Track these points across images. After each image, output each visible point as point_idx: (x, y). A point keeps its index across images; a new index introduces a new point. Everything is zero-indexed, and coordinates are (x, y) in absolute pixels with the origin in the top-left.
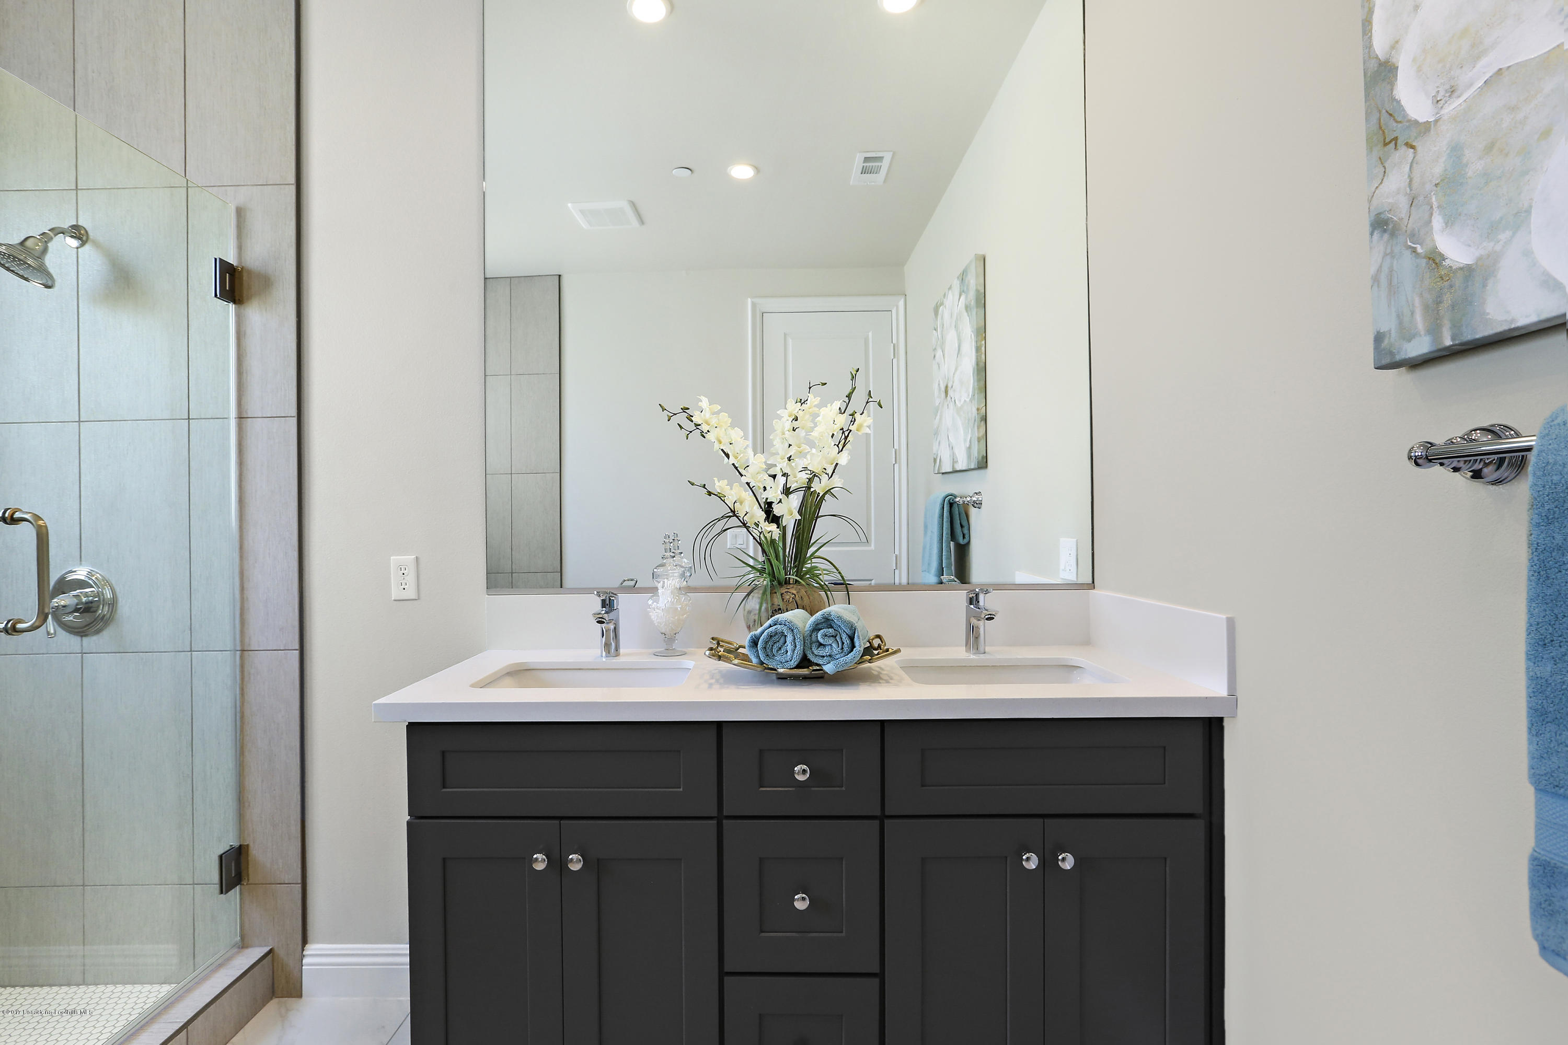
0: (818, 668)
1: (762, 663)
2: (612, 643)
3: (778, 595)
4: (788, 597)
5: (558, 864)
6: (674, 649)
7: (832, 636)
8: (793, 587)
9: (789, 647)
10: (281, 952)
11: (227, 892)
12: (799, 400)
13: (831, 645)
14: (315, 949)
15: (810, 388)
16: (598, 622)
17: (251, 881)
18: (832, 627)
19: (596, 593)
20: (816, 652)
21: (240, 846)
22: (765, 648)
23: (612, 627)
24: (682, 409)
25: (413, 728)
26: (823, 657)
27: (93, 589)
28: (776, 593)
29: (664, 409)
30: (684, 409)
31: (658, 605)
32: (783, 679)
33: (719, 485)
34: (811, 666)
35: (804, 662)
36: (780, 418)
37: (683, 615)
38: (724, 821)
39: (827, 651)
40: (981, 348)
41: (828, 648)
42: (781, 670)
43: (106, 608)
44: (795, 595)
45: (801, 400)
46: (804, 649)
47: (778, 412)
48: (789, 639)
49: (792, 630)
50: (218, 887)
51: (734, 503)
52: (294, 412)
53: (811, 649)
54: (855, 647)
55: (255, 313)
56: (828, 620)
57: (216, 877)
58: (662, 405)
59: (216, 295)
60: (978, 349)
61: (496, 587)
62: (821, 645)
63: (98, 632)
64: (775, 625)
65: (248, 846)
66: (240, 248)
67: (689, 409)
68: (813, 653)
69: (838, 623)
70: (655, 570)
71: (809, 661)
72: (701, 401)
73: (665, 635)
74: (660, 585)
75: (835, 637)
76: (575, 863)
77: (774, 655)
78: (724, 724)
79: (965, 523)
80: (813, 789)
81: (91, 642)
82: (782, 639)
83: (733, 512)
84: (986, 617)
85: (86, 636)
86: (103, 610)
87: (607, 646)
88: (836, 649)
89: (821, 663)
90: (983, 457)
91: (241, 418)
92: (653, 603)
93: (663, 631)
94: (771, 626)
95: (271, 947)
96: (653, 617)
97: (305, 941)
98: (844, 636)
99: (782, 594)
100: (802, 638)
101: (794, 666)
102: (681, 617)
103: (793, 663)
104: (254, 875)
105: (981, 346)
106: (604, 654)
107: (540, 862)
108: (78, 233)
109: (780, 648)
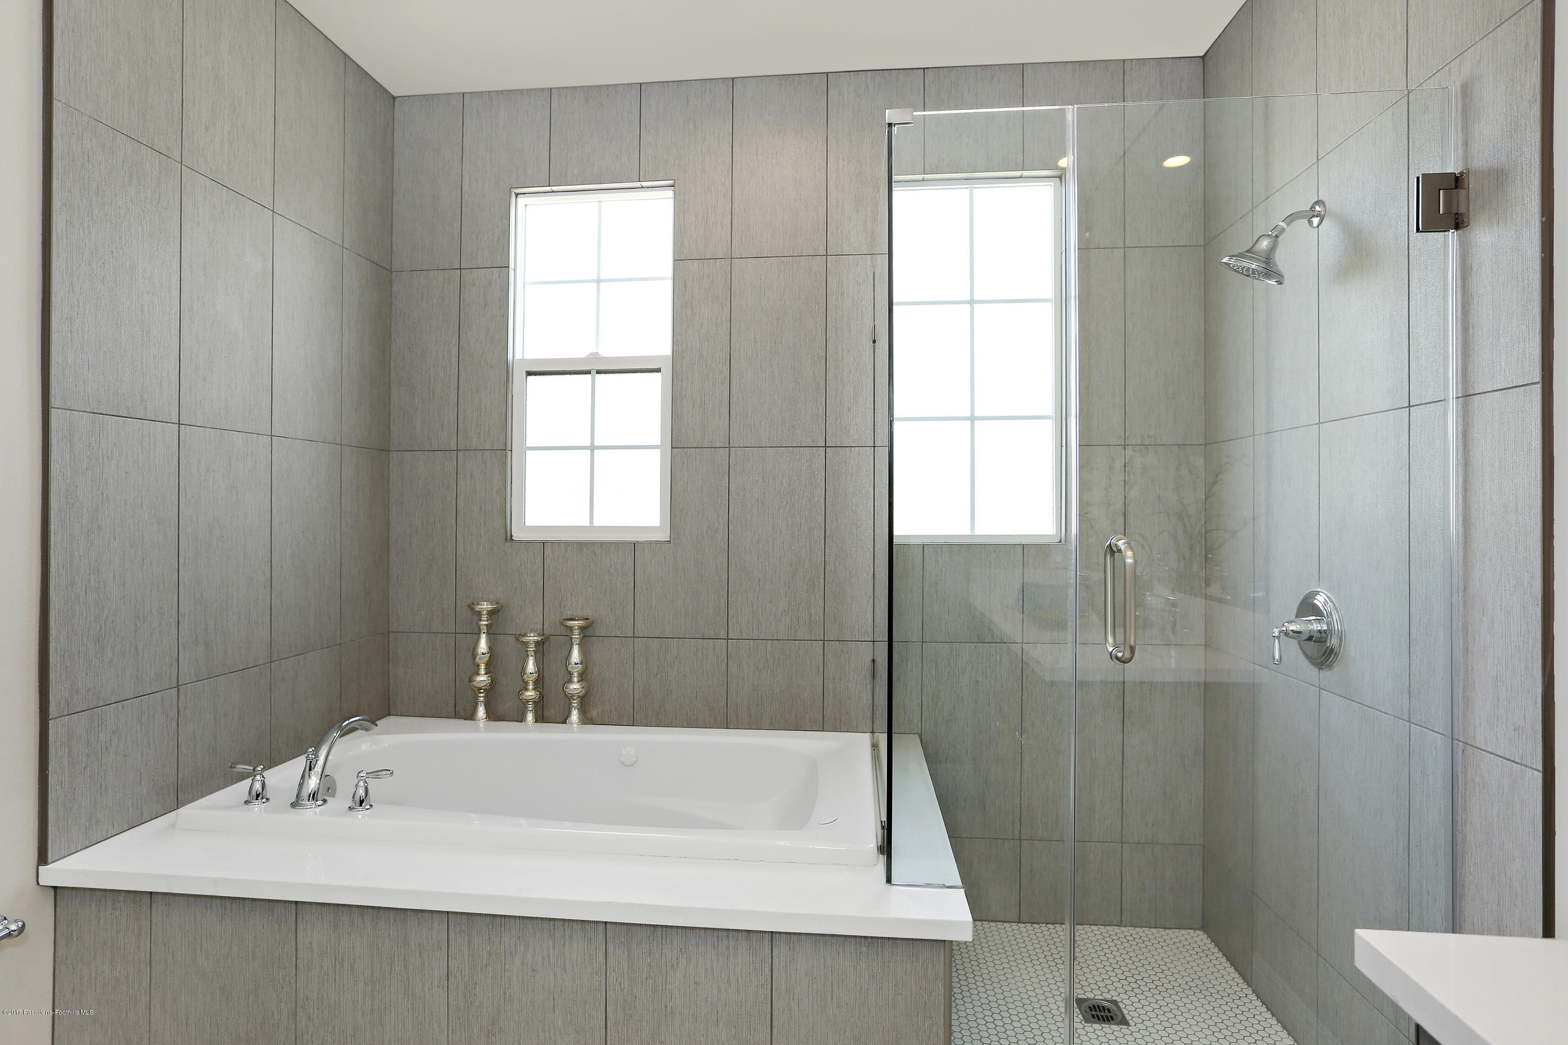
59: (1418, 230)
63: (1331, 667)
91: (1462, 397)
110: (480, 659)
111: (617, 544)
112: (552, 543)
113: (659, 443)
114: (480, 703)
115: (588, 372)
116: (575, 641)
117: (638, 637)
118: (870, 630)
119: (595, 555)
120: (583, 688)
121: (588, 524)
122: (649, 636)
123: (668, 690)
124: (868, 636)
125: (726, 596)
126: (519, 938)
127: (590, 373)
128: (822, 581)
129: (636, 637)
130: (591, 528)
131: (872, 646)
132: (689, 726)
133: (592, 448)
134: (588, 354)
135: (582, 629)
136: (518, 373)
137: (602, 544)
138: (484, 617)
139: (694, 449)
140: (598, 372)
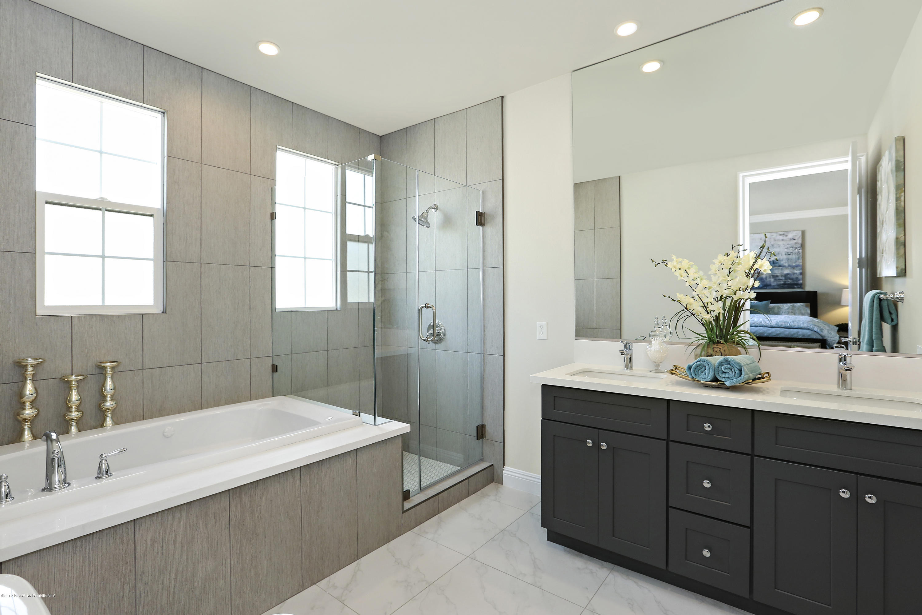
0: (722, 383)
1: (693, 378)
2: (629, 363)
3: (711, 348)
4: (716, 350)
5: (597, 445)
6: (660, 369)
7: (730, 369)
8: (720, 345)
9: (707, 372)
10: (496, 466)
11: (479, 440)
12: (726, 254)
13: (729, 373)
14: (507, 469)
15: (733, 248)
16: (621, 354)
17: (486, 438)
18: (730, 365)
19: (621, 341)
20: (721, 375)
21: (483, 425)
22: (695, 371)
23: (629, 357)
24: (663, 261)
25: (544, 386)
26: (725, 378)
27: (439, 328)
28: (710, 347)
29: (653, 262)
30: (664, 261)
31: (651, 349)
32: (706, 386)
33: (679, 296)
34: (719, 381)
35: (715, 380)
36: (714, 263)
37: (664, 354)
38: (670, 442)
39: (727, 375)
40: (900, 199)
41: (727, 374)
42: (702, 382)
43: (443, 335)
44: (721, 349)
45: (727, 254)
46: (715, 374)
47: (713, 261)
48: (707, 368)
49: (708, 364)
50: (476, 438)
51: (687, 305)
52: (502, 266)
53: (718, 374)
54: (742, 375)
55: (488, 229)
56: (728, 361)
57: (475, 435)
58: (653, 260)
59: (476, 225)
60: (898, 199)
61: (579, 336)
62: (724, 372)
63: (440, 343)
64: (700, 361)
65: (485, 425)
66: (484, 206)
67: (666, 261)
68: (719, 376)
69: (732, 363)
70: (650, 333)
71: (717, 379)
72: (673, 257)
73: (655, 363)
74: (653, 340)
75: (731, 369)
76: (604, 446)
77: (699, 375)
78: (670, 401)
79: (893, 311)
80: (715, 436)
81: (439, 346)
82: (703, 369)
83: (686, 308)
84: (845, 369)
85: (437, 344)
86: (442, 336)
87: (627, 366)
88: (731, 375)
89: (723, 381)
90: (902, 270)
91: (484, 268)
92: (649, 348)
93: (654, 361)
94: (698, 362)
95: (492, 464)
96: (649, 354)
97: (504, 465)
98: (736, 369)
99: (713, 348)
100: (713, 368)
101: (709, 380)
102: (663, 355)
103: (709, 379)
104: (487, 436)
105: (900, 197)
106: (625, 369)
107: (590, 443)
108: (435, 207)
109: (702, 372)
110: (28, 398)
111: (130, 316)
112: (79, 317)
113: (152, 257)
114: (26, 429)
115: (100, 209)
116: (109, 376)
117: (146, 369)
118: (271, 351)
119: (114, 323)
120: (116, 403)
121: (100, 304)
122: (153, 367)
123: (166, 396)
124: (270, 354)
125: (200, 341)
126: (264, 489)
127: (101, 210)
128: (249, 330)
129: (144, 369)
130: (103, 307)
131: (272, 358)
132: (180, 412)
133: (103, 257)
134: (99, 198)
135: (113, 368)
136: (39, 201)
137: (119, 316)
138: (29, 369)
139: (180, 263)
140: (107, 210)
